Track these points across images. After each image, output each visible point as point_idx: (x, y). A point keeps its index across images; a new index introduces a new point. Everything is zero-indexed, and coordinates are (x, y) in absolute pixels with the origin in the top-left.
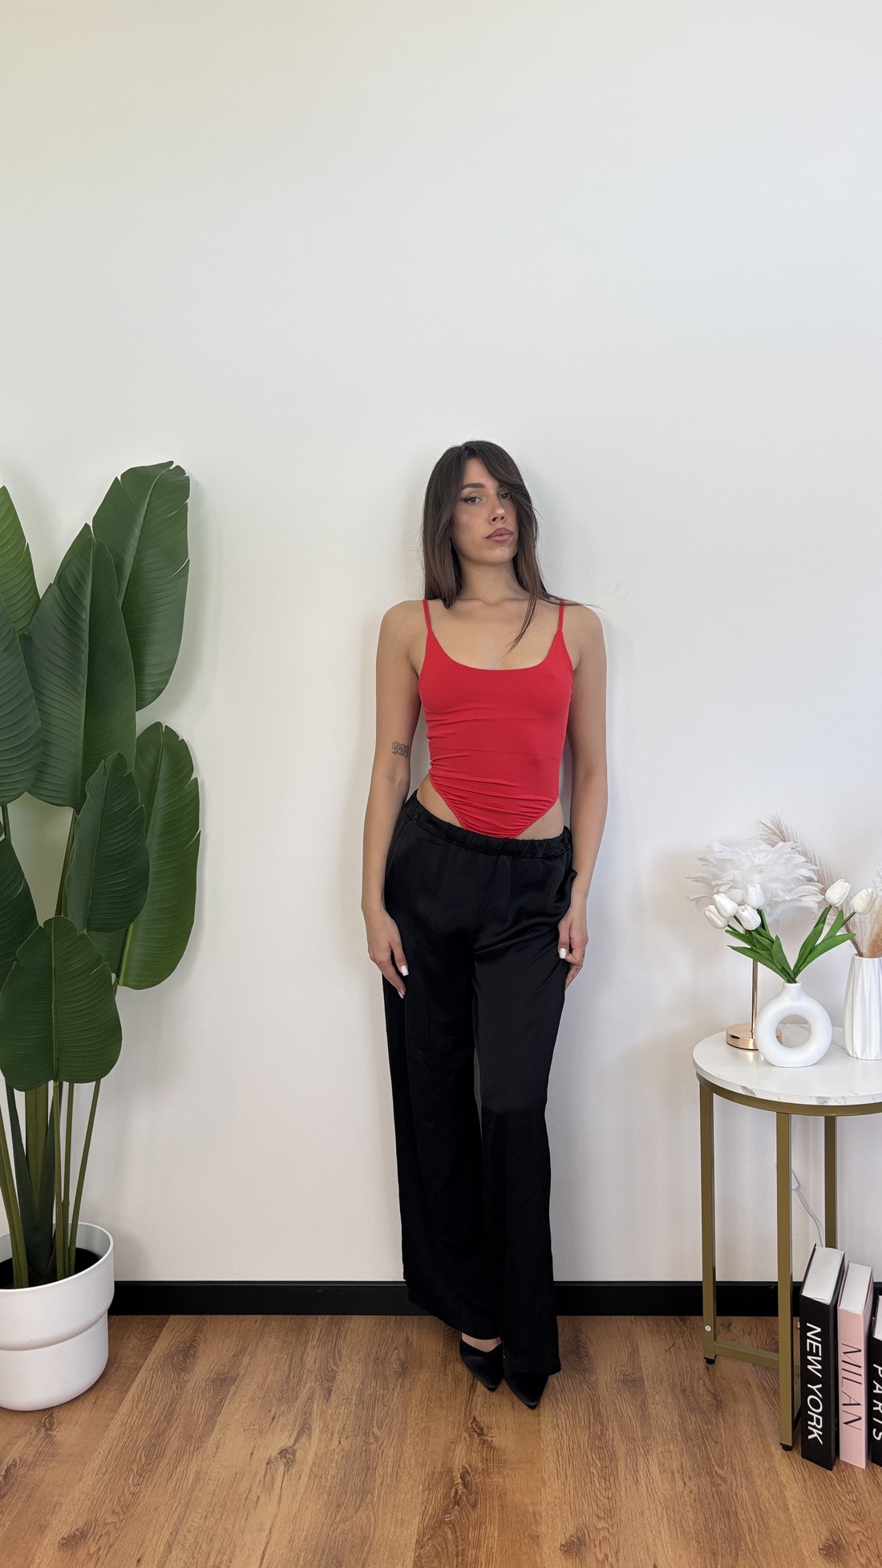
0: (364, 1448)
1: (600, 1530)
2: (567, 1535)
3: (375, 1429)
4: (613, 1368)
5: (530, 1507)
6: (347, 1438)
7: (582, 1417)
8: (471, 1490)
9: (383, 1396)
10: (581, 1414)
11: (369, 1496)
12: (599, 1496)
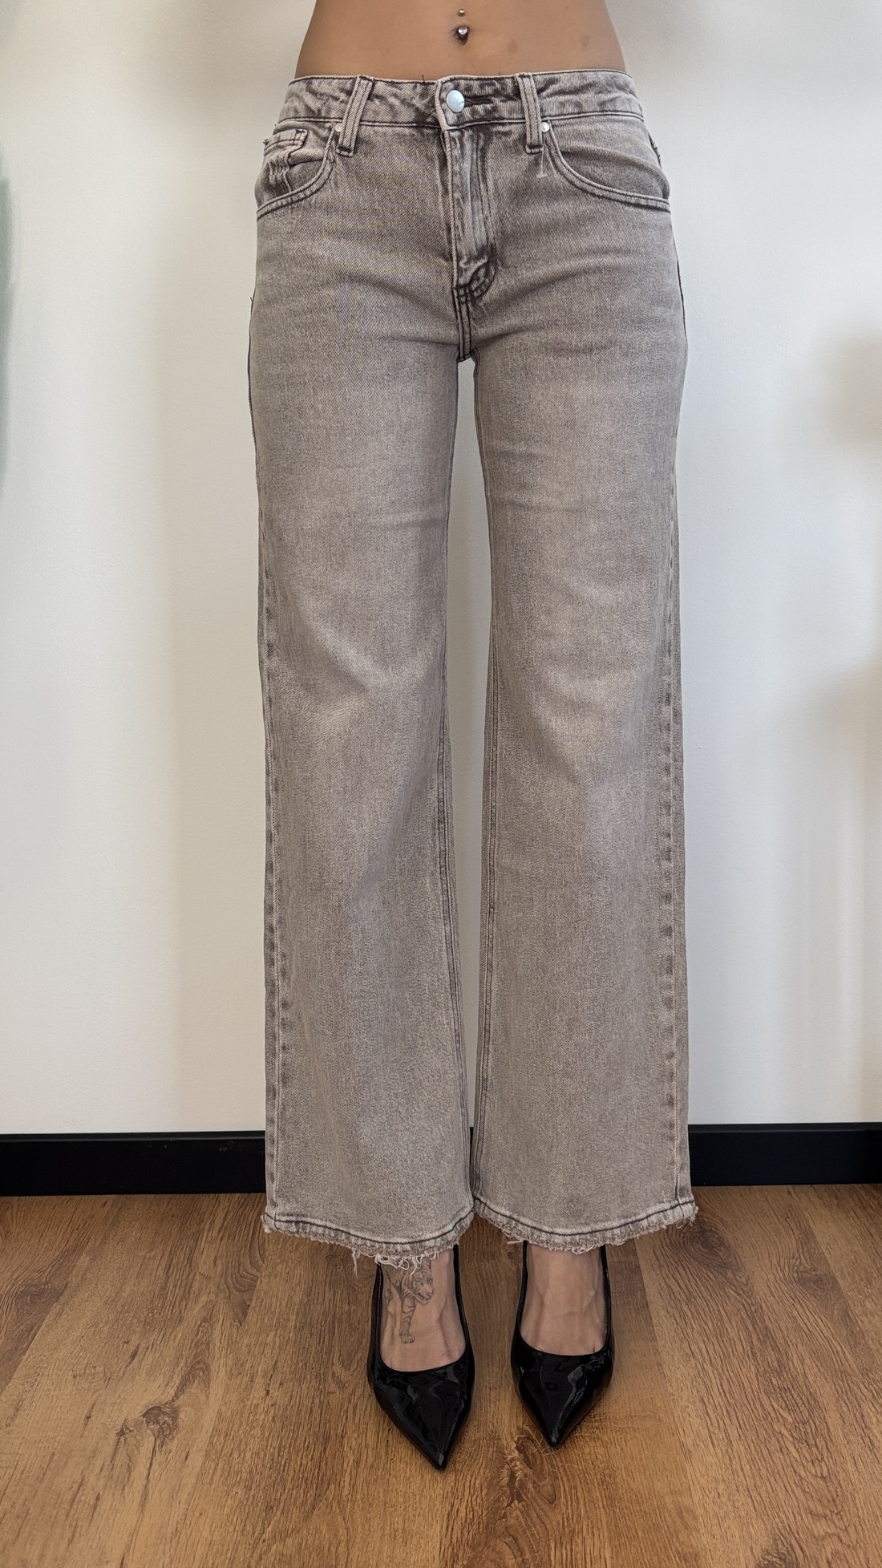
0: (317, 1401)
1: (823, 1538)
2: (758, 1551)
3: (337, 1369)
4: (775, 1262)
5: (668, 1499)
6: (281, 1384)
7: (736, 1339)
8: (542, 1470)
9: (349, 1313)
10: (732, 1334)
11: (332, 1487)
12: (803, 1474)
